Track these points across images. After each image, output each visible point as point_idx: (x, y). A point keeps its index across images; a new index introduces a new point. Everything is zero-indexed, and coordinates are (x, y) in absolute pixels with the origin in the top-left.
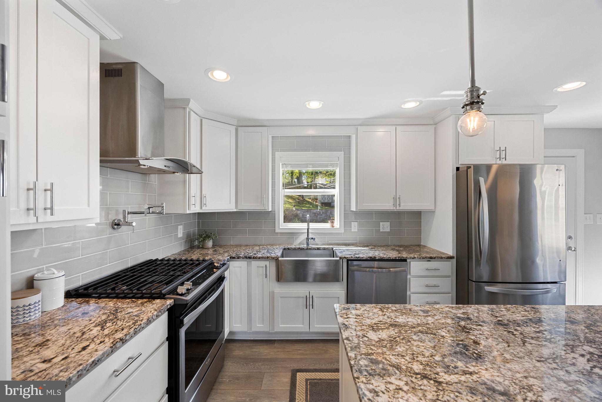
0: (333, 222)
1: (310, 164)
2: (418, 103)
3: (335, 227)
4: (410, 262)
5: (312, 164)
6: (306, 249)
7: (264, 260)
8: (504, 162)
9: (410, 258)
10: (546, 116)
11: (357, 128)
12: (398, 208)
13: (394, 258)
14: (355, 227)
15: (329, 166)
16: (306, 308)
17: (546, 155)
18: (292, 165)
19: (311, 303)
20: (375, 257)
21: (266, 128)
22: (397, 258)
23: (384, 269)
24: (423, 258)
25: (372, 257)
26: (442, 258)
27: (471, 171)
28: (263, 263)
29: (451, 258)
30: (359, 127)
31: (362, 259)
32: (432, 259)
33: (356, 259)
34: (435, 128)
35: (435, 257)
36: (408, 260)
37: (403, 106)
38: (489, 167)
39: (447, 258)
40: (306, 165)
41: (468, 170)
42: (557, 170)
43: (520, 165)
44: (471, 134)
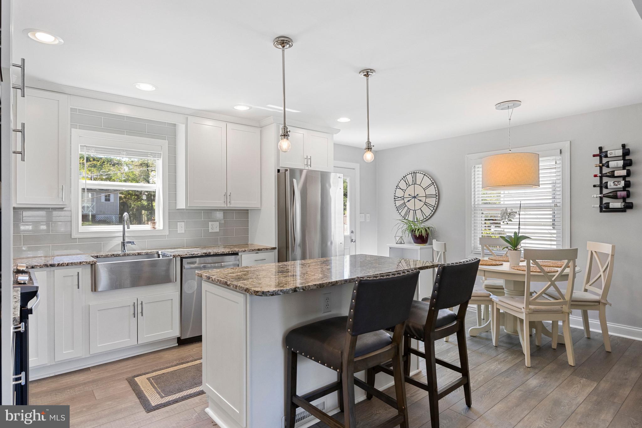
0: (154, 223)
1: (123, 151)
2: (248, 108)
3: (157, 229)
4: (241, 255)
5: (126, 150)
6: (123, 256)
7: (74, 266)
8: (310, 169)
9: (242, 251)
10: (334, 135)
11: (187, 118)
12: (228, 206)
13: (227, 253)
14: (181, 228)
15: (149, 155)
16: (134, 317)
17: (335, 166)
18: (96, 149)
19: (140, 311)
20: (210, 253)
21: (66, 96)
22: (230, 252)
23: (217, 264)
24: (253, 251)
25: (207, 253)
26: (267, 249)
27: (288, 173)
28: (73, 271)
29: (274, 248)
30: (189, 118)
31: (197, 255)
32: (259, 250)
33: (191, 256)
34: (261, 131)
35: (262, 249)
36: (240, 254)
37: (235, 108)
38: (301, 171)
39: (271, 249)
40: (118, 151)
41: (286, 172)
42: (339, 177)
43: (321, 172)
44: (284, 151)
